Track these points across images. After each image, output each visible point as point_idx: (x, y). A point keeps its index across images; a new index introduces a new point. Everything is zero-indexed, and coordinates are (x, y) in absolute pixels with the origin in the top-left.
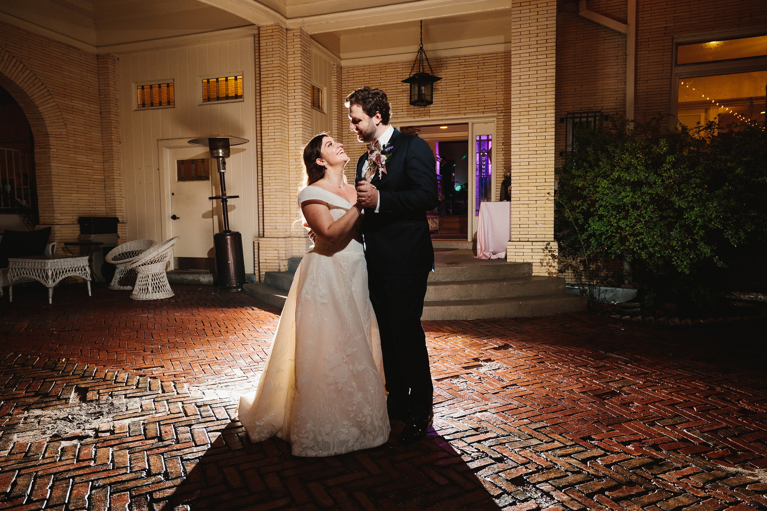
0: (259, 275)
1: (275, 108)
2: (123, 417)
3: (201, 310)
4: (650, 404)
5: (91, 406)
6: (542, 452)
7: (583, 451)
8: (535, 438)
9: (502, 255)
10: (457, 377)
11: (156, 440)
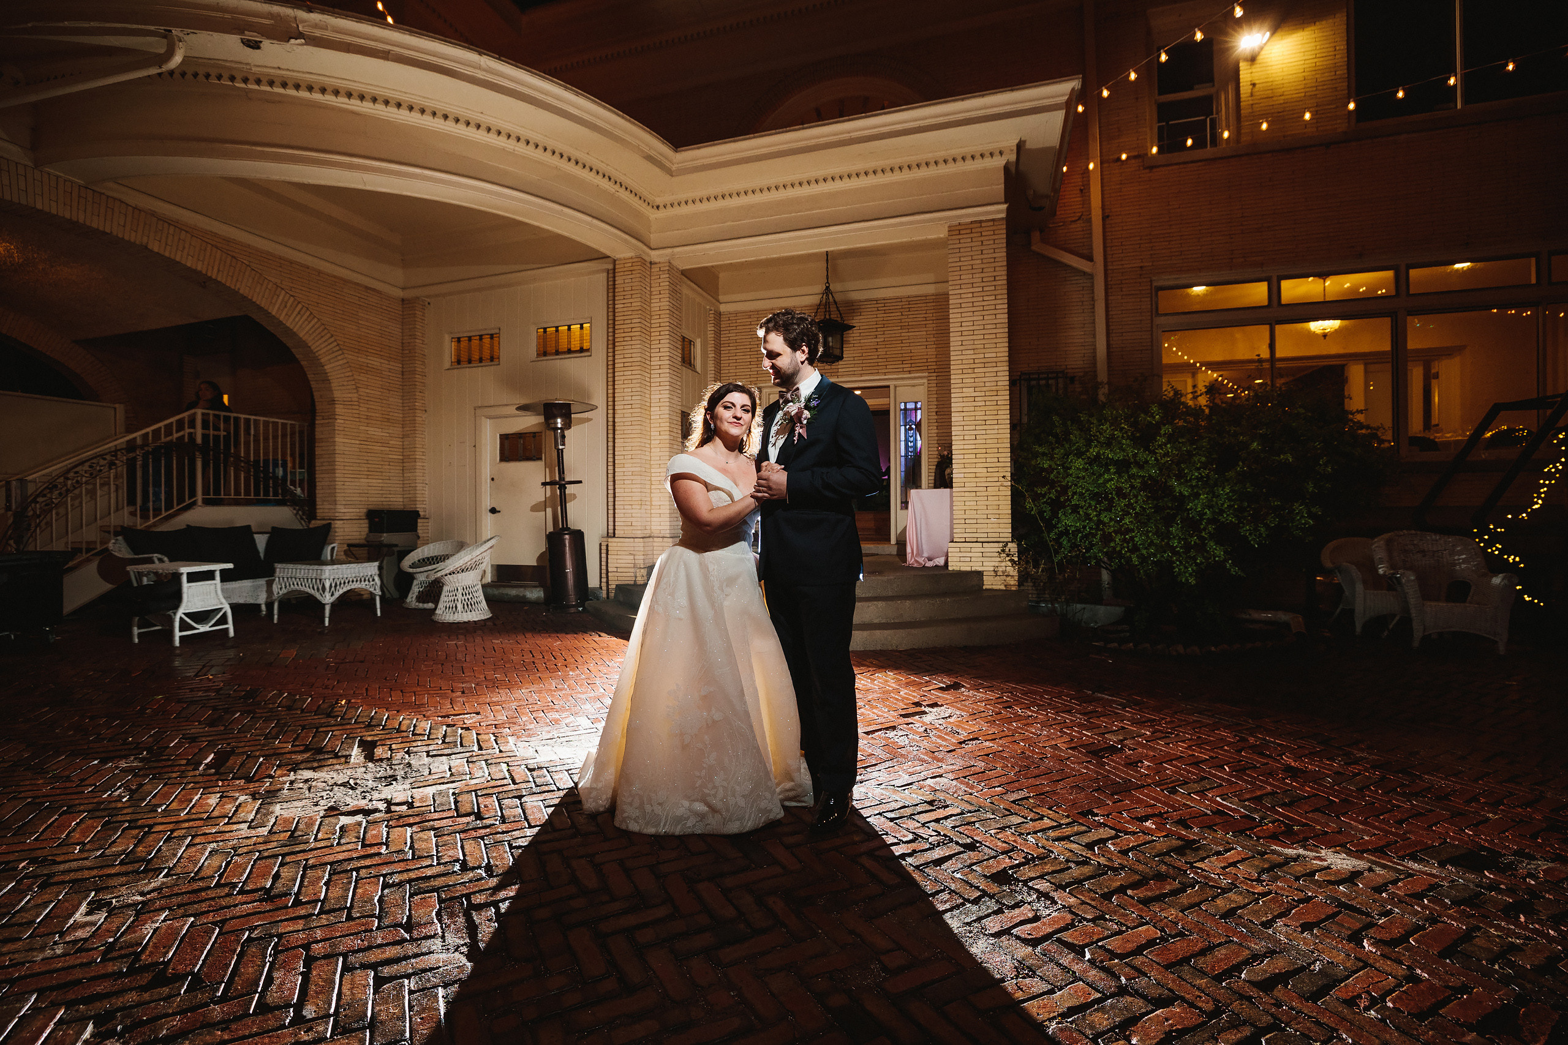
0: (608, 589)
1: (634, 364)
2: (425, 784)
3: (529, 635)
4: (1165, 762)
5: (381, 766)
6: (1028, 834)
7: (1086, 832)
8: (1016, 814)
9: (941, 561)
10: (894, 728)
11: (472, 818)
